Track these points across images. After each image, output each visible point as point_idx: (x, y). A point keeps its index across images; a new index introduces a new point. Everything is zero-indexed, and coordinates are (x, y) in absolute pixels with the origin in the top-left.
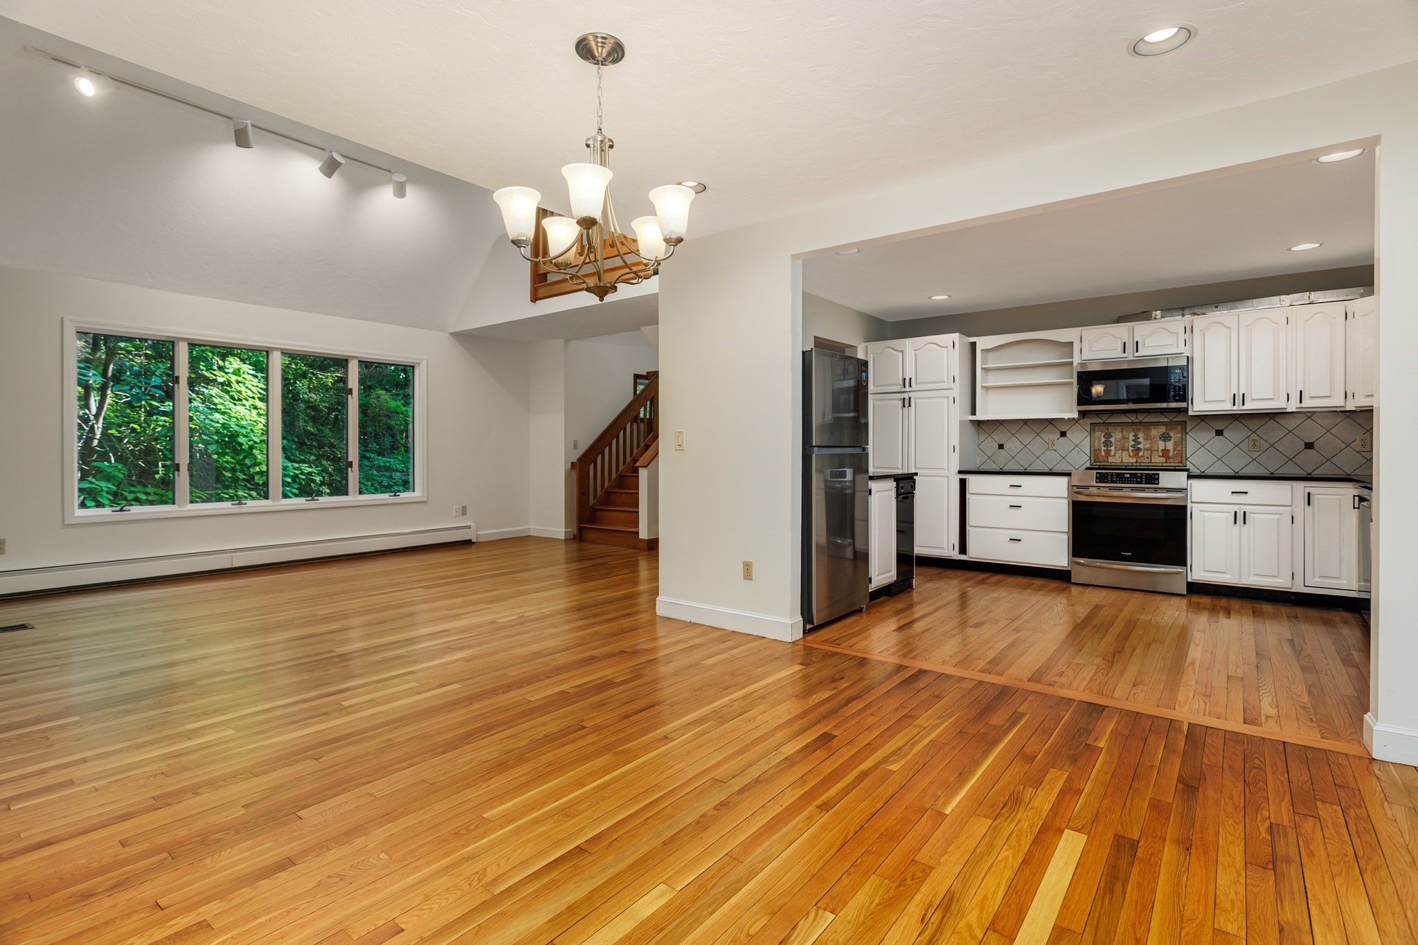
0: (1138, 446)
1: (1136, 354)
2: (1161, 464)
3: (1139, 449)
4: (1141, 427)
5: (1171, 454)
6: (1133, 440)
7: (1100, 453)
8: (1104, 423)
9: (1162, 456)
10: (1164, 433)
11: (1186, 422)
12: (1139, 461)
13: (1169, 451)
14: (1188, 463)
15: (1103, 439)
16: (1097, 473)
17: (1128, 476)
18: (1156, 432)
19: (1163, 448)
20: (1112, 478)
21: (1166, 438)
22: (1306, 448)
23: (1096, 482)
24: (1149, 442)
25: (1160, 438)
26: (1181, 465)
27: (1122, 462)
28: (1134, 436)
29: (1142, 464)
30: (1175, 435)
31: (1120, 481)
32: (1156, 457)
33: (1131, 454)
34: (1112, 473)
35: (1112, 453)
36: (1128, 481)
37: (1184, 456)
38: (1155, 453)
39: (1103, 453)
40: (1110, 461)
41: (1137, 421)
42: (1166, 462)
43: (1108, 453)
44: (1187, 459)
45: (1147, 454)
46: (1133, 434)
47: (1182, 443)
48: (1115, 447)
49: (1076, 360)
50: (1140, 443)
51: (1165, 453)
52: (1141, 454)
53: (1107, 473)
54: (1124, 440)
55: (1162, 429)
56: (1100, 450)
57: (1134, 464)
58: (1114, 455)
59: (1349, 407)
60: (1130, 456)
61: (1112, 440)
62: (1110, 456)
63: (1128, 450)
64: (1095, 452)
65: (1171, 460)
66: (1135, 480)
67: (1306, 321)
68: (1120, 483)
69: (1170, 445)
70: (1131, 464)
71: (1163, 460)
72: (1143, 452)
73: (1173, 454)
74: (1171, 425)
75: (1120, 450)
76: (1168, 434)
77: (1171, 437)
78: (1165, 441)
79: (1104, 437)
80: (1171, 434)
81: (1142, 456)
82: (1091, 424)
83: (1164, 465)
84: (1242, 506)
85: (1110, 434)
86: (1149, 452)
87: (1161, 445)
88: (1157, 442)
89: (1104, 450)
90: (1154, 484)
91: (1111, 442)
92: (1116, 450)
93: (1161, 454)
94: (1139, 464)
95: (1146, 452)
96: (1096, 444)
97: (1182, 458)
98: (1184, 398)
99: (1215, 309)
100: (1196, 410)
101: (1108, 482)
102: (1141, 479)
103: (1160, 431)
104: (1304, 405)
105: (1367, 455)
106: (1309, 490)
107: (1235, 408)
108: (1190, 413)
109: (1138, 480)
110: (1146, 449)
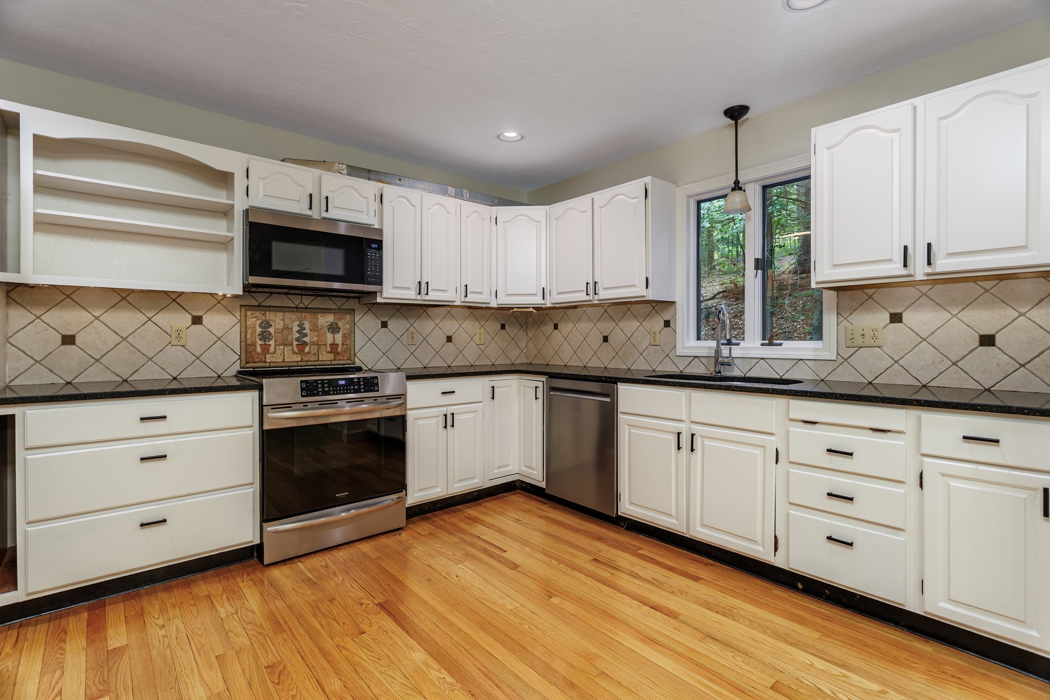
0: (304, 339)
1: (325, 215)
2: (330, 363)
3: (305, 344)
4: (307, 315)
5: (340, 349)
6: (298, 332)
7: (255, 349)
8: (259, 306)
9: (331, 352)
10: (332, 323)
11: (354, 310)
12: (305, 359)
13: (337, 345)
14: (356, 359)
15: (259, 330)
16: (301, 381)
17: (343, 382)
18: (325, 320)
19: (332, 342)
20: (323, 387)
21: (334, 329)
22: (447, 342)
23: (302, 396)
24: (316, 333)
25: (329, 330)
26: (350, 362)
27: (283, 361)
28: (299, 326)
29: (309, 363)
30: (343, 325)
31: (333, 391)
32: (324, 353)
33: (296, 349)
34: (322, 380)
35: (272, 349)
36: (344, 390)
37: (352, 351)
38: (323, 347)
39: (259, 349)
40: (268, 360)
41: (301, 305)
42: (334, 360)
43: (265, 349)
44: (354, 356)
45: (314, 349)
46: (298, 323)
47: (349, 336)
48: (276, 341)
49: (240, 204)
50: (306, 335)
51: (334, 345)
52: (307, 350)
53: (316, 381)
54: (285, 332)
55: (330, 318)
56: (254, 344)
57: (300, 364)
58: (274, 353)
60: (294, 353)
61: (271, 330)
62: (268, 353)
63: (291, 345)
64: (247, 348)
65: (340, 357)
66: (352, 387)
67: (468, 217)
68: (334, 394)
69: (339, 338)
70: (296, 364)
71: (331, 356)
72: (310, 348)
73: (342, 349)
74: (340, 311)
75: (281, 345)
76: (336, 324)
77: (340, 328)
78: (333, 332)
79: (260, 326)
80: (340, 324)
81: (309, 353)
82: (241, 306)
83: (334, 362)
84: (448, 409)
85: (268, 322)
86: (317, 346)
87: (330, 338)
88: (325, 334)
89: (260, 345)
90: (374, 391)
91: (270, 334)
92: (276, 345)
93: (329, 349)
94: (305, 363)
95: (313, 347)
96: (249, 336)
97: (350, 354)
98: (380, 282)
99: (398, 182)
100: (384, 295)
101: (317, 395)
102: (359, 385)
103: (328, 320)
104: (467, 300)
105: (482, 347)
106: (493, 384)
107: (419, 297)
108: (379, 300)
109: (356, 387)
110: (313, 344)
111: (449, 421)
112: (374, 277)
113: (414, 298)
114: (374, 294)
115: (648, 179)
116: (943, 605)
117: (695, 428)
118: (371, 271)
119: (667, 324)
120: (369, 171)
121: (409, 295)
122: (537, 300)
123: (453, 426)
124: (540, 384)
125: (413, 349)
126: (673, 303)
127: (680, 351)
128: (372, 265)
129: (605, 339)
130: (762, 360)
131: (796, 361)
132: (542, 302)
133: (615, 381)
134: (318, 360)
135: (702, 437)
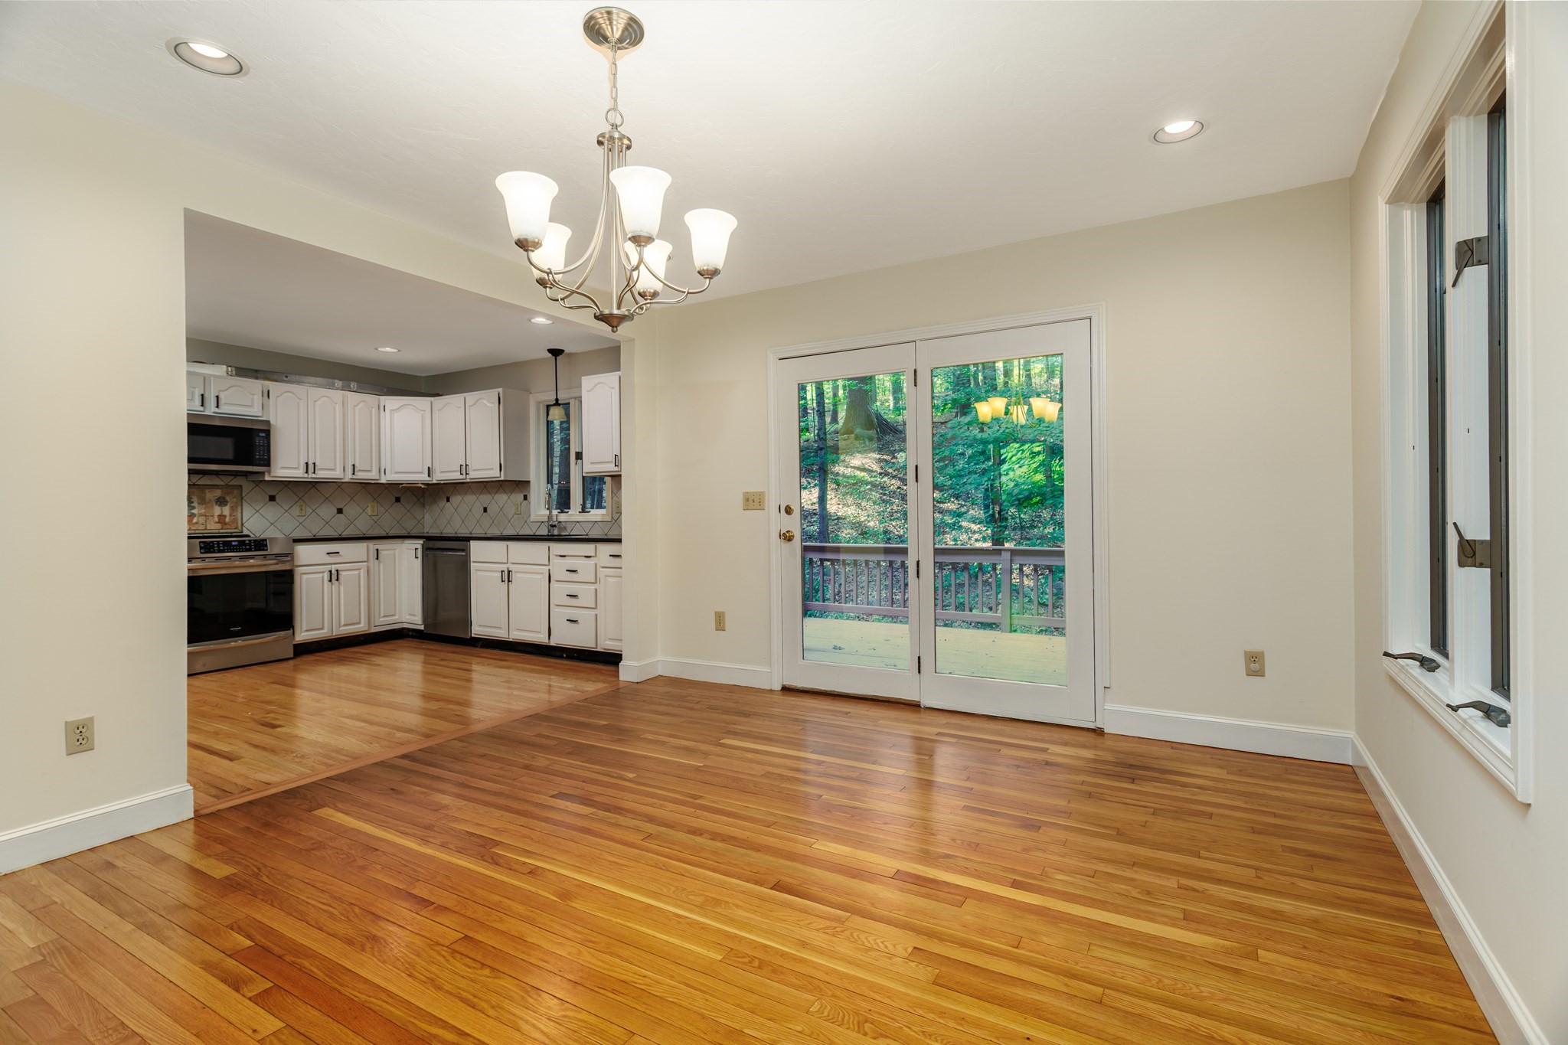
0: (192, 511)
1: (217, 410)
2: (217, 531)
3: (193, 515)
4: (195, 490)
5: (227, 520)
9: (219, 522)
10: (220, 498)
11: (241, 486)
12: (193, 528)
13: (225, 516)
14: (244, 528)
16: (200, 542)
17: (236, 543)
18: (211, 496)
19: (220, 514)
20: (218, 547)
21: (222, 502)
23: (201, 553)
24: (204, 506)
25: (216, 503)
26: (239, 529)
29: (197, 532)
30: (231, 499)
31: (227, 549)
32: (212, 523)
34: (218, 542)
36: (236, 549)
37: (240, 520)
38: (211, 518)
42: (225, 529)
44: (242, 524)
45: (202, 520)
47: (237, 509)
50: (194, 508)
51: (222, 517)
52: (195, 520)
53: (212, 542)
55: (218, 493)
59: (383, 481)
65: (228, 526)
66: (244, 547)
67: (355, 406)
68: (228, 552)
69: (226, 510)
71: (219, 526)
72: (198, 518)
73: (229, 520)
74: (227, 487)
76: (224, 498)
77: (227, 502)
78: (221, 505)
80: (228, 498)
81: (197, 523)
83: (221, 531)
84: (333, 566)
86: (204, 517)
87: (217, 511)
88: (213, 506)
90: (263, 550)
93: (217, 520)
94: (193, 532)
95: (201, 518)
97: (238, 523)
98: (267, 463)
99: (285, 379)
100: (272, 475)
101: (214, 552)
102: (250, 546)
103: (215, 495)
104: (354, 477)
105: (375, 518)
106: (377, 547)
107: (306, 475)
108: (267, 478)
109: (248, 547)
110: (201, 515)
111: (334, 577)
112: (263, 460)
113: (301, 476)
114: (263, 473)
115: (500, 390)
116: (607, 642)
117: (512, 567)
118: (260, 455)
119: (525, 497)
120: (256, 371)
121: (298, 474)
122: (424, 477)
123: (337, 580)
124: (419, 547)
125: (301, 519)
126: (529, 482)
127: (533, 518)
128: (260, 451)
129: (485, 510)
130: (578, 524)
131: (592, 524)
132: (428, 479)
133: (468, 539)
134: (206, 529)
135: (515, 572)
